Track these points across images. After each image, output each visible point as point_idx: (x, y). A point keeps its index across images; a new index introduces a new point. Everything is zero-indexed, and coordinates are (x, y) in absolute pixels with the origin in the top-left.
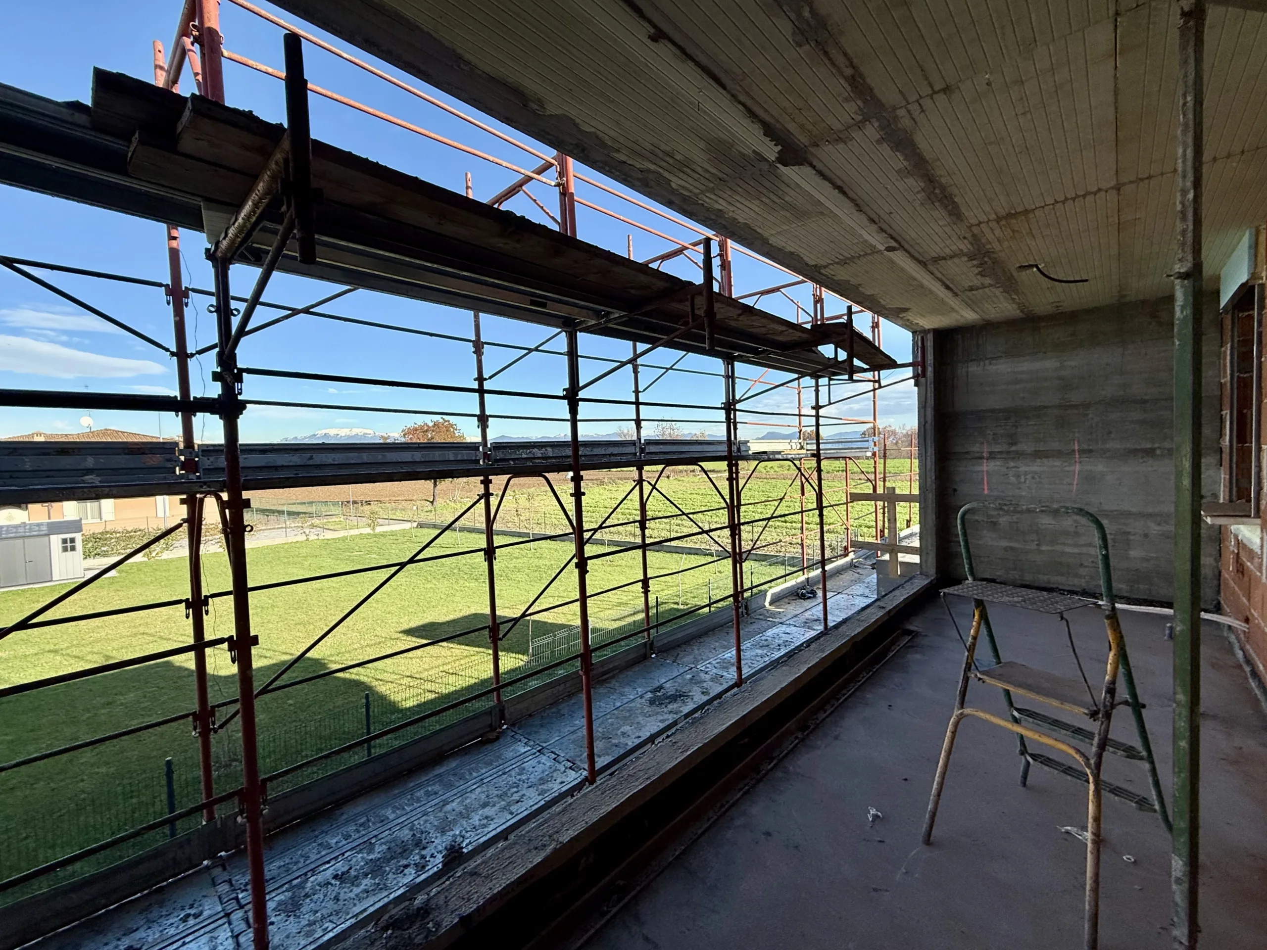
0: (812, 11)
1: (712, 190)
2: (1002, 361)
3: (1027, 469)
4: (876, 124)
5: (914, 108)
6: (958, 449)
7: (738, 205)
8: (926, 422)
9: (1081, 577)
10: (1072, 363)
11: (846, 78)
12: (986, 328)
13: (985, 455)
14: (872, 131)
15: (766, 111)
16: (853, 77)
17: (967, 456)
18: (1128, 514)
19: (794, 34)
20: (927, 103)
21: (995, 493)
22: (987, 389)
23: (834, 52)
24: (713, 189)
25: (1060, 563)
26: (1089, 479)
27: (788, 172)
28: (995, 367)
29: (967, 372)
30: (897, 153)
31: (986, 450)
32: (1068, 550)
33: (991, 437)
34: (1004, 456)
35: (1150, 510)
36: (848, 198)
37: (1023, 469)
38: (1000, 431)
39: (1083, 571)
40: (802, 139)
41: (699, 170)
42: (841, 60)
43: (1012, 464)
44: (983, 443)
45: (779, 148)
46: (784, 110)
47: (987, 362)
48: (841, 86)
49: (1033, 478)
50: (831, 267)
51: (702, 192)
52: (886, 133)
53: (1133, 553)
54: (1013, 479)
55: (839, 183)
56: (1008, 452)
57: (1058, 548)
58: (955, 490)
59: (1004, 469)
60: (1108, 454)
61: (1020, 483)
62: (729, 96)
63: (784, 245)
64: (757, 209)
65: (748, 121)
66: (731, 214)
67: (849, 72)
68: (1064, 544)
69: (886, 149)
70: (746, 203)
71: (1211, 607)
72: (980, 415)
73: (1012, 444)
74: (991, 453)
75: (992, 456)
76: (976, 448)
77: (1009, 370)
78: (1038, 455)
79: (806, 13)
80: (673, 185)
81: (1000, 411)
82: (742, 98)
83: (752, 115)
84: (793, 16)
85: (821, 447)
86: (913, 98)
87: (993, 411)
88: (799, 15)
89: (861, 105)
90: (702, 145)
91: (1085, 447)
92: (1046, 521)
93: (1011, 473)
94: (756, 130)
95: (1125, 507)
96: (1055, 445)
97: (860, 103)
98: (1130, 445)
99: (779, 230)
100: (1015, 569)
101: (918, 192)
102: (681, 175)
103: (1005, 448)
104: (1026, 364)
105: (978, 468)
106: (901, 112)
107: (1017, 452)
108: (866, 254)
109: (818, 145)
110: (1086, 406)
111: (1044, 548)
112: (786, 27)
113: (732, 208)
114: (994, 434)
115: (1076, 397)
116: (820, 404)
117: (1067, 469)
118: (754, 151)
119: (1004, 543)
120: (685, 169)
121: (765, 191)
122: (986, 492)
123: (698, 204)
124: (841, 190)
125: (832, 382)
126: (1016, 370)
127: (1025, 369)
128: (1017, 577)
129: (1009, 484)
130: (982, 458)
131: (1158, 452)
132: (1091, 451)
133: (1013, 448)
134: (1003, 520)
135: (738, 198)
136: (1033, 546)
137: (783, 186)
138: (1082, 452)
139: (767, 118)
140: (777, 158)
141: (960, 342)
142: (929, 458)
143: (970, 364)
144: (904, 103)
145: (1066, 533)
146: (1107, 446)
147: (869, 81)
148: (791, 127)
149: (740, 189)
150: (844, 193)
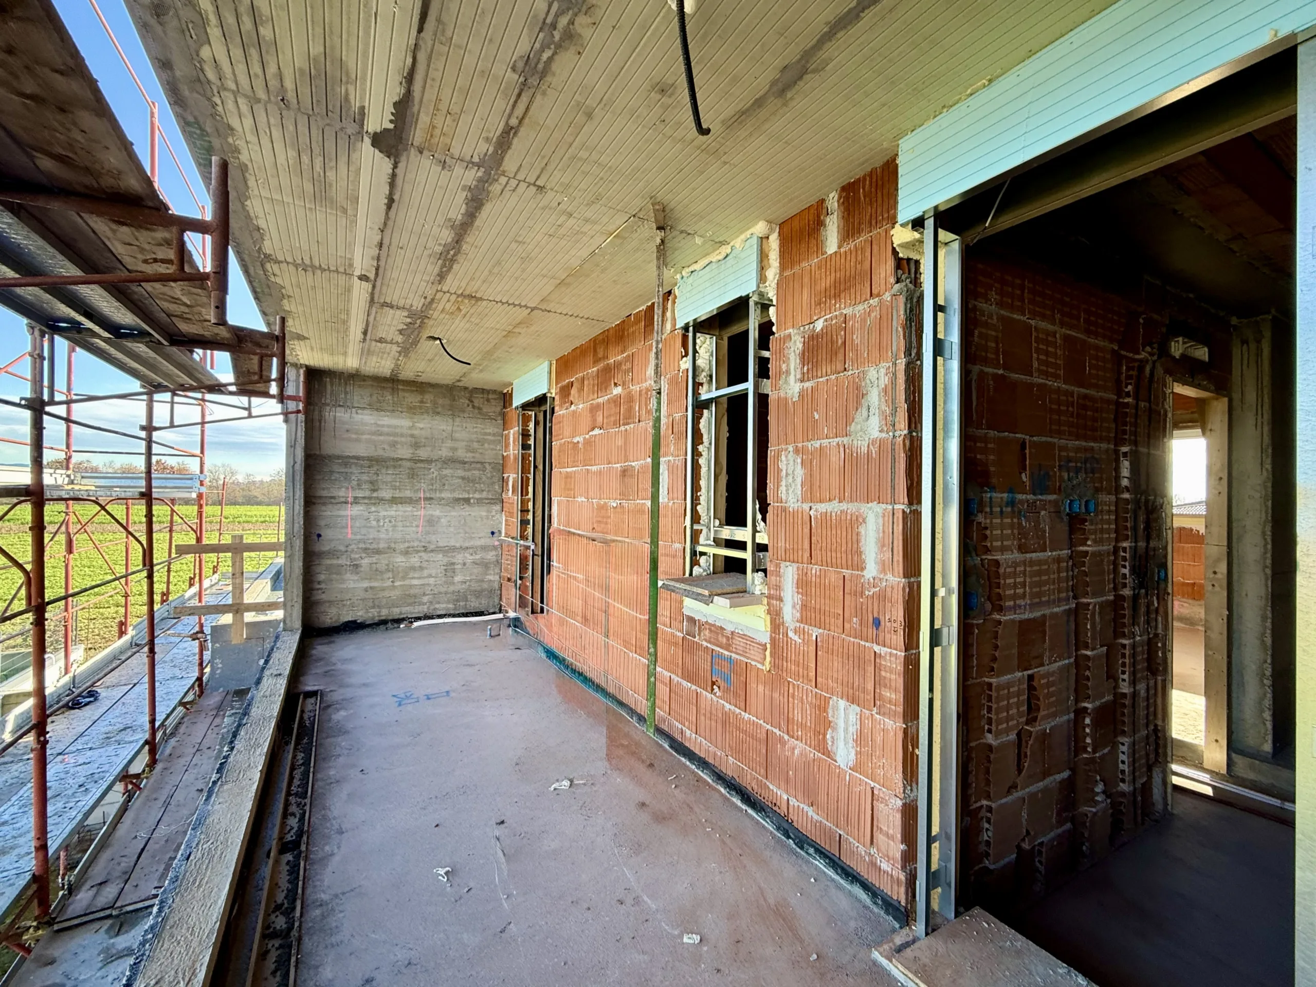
0: (551, 59)
1: (254, 100)
2: (366, 412)
3: (385, 513)
4: (480, 174)
5: (513, 183)
6: (324, 493)
7: (265, 141)
8: (295, 463)
9: (424, 604)
10: (421, 425)
11: (507, 123)
12: (353, 378)
13: (349, 500)
14: (471, 176)
15: (424, 87)
16: (512, 128)
17: (333, 500)
18: (453, 549)
19: (522, 57)
20: (523, 186)
21: (358, 537)
22: (354, 436)
23: (524, 99)
24: (258, 101)
25: (409, 595)
26: (431, 522)
27: (367, 151)
28: (360, 416)
29: (335, 417)
30: (464, 206)
31: (351, 495)
32: (415, 582)
33: (355, 483)
34: (366, 501)
35: (467, 544)
36: (387, 214)
37: (383, 513)
38: (365, 477)
39: (425, 599)
40: (418, 136)
41: (272, 69)
42: (520, 110)
43: (373, 509)
44: (347, 488)
45: (391, 126)
46: (438, 100)
47: (354, 410)
48: (496, 127)
49: (390, 521)
50: (284, 266)
51: (236, 93)
52: (476, 186)
53: (457, 579)
54: (374, 523)
55: (396, 197)
56: (370, 498)
57: (407, 582)
58: (319, 536)
59: (366, 514)
60: (443, 502)
61: (379, 526)
62: (412, 42)
63: (261, 215)
64: (281, 159)
65: (399, 78)
66: (241, 143)
67: (514, 122)
68: (413, 578)
69: (462, 195)
70: (279, 146)
71: (497, 610)
72: (346, 461)
73: (374, 490)
74: (356, 498)
75: (356, 501)
76: (342, 493)
77: (373, 422)
78: (394, 501)
79: (545, 56)
80: (205, 52)
81: (363, 458)
82: (422, 57)
83: (410, 78)
84: (537, 45)
85: (154, 483)
86: (521, 176)
87: (358, 458)
88: (542, 50)
89: (490, 152)
90: (317, 49)
91: (428, 495)
92: (399, 560)
93: (372, 518)
94: (395, 92)
95: (452, 543)
96: (408, 493)
97: (491, 150)
98: (457, 495)
99: (277, 196)
100: (373, 607)
101: (440, 244)
102: (237, 53)
103: (367, 493)
104: (386, 418)
105: (342, 513)
106: (503, 180)
107: (377, 498)
108: (337, 271)
109: (421, 153)
110: (429, 461)
111: (397, 584)
112: (524, 47)
113: (251, 138)
114: (358, 480)
115: (423, 453)
116: (155, 424)
117: (415, 513)
118: (362, 108)
119: (366, 584)
120: (254, 53)
121: (317, 150)
122: (350, 536)
123: (209, 99)
124: (391, 201)
125: (176, 399)
126: (379, 422)
127: (385, 423)
128: (376, 614)
129: (371, 527)
130: (346, 503)
131: (472, 501)
132: (431, 499)
133: (375, 495)
134: (365, 562)
135: (276, 134)
136: (389, 583)
137: (343, 160)
138: (426, 499)
139: (417, 93)
140: (375, 134)
141: (329, 387)
142: (297, 502)
143: (338, 409)
144: (512, 176)
145: (413, 568)
146: (443, 495)
147: (515, 141)
148: (424, 119)
149: (292, 128)
150: (389, 206)
